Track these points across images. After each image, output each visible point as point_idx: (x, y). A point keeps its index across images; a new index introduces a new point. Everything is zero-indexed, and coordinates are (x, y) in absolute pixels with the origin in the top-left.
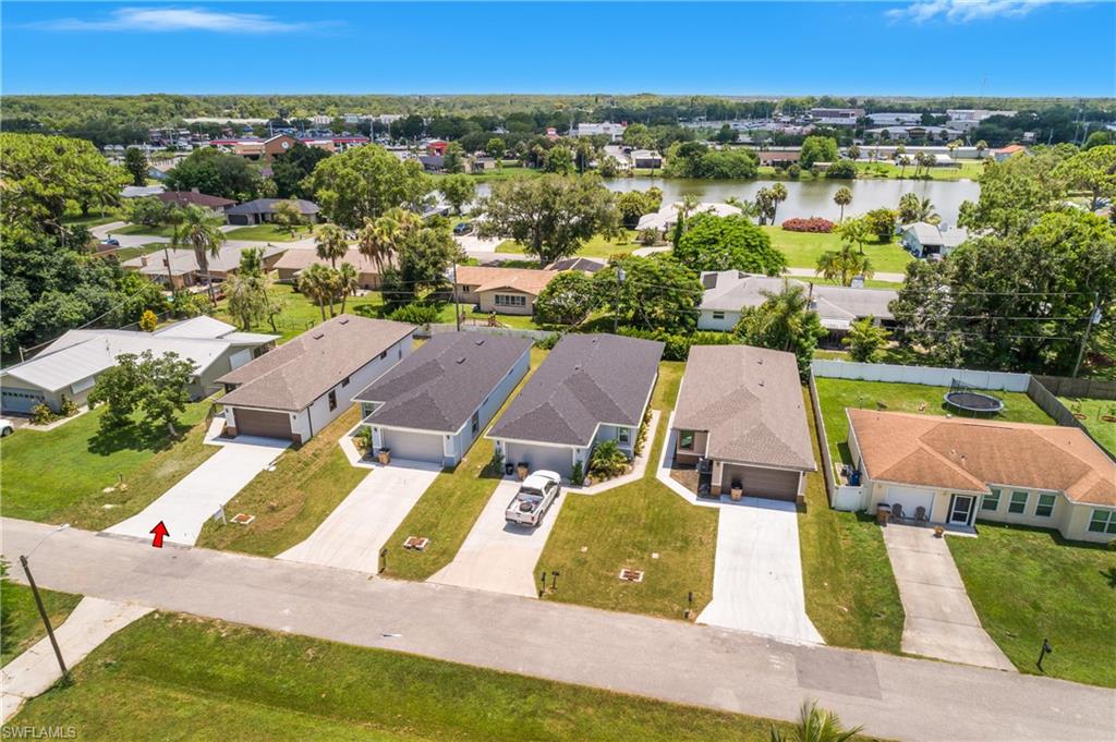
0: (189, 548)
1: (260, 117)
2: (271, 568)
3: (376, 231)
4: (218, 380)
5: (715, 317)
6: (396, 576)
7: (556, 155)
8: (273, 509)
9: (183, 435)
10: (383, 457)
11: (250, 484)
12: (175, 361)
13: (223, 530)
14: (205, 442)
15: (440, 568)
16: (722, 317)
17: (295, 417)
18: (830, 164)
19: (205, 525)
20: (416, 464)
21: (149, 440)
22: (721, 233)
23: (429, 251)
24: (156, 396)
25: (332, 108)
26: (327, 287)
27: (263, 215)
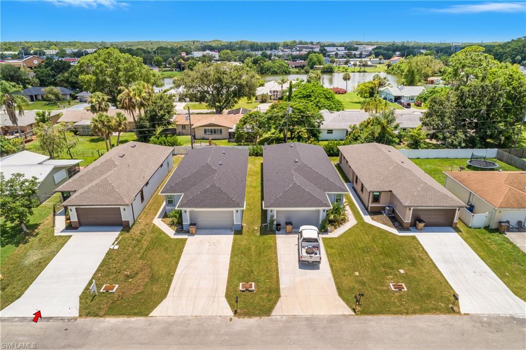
0: (75, 319)
1: (11, 51)
2: (150, 324)
3: (131, 94)
4: (56, 190)
5: (328, 133)
6: (248, 314)
7: (192, 64)
8: (128, 277)
9: (34, 231)
10: (193, 229)
11: (104, 261)
12: (22, 179)
13: (97, 299)
14: (55, 234)
15: (276, 303)
16: (332, 133)
17: (124, 209)
18: (322, 66)
19: (81, 298)
20: (214, 231)
21: (8, 238)
22: (312, 92)
23: (165, 105)
24: (13, 205)
25: (53, 46)
26: (109, 127)
27: (36, 96)
